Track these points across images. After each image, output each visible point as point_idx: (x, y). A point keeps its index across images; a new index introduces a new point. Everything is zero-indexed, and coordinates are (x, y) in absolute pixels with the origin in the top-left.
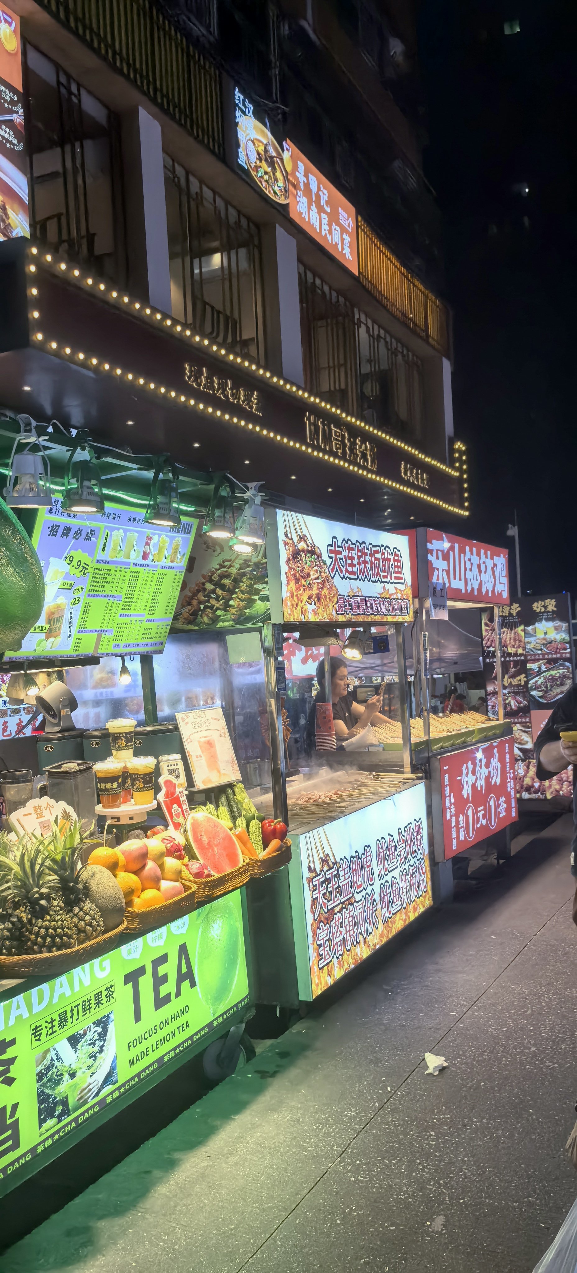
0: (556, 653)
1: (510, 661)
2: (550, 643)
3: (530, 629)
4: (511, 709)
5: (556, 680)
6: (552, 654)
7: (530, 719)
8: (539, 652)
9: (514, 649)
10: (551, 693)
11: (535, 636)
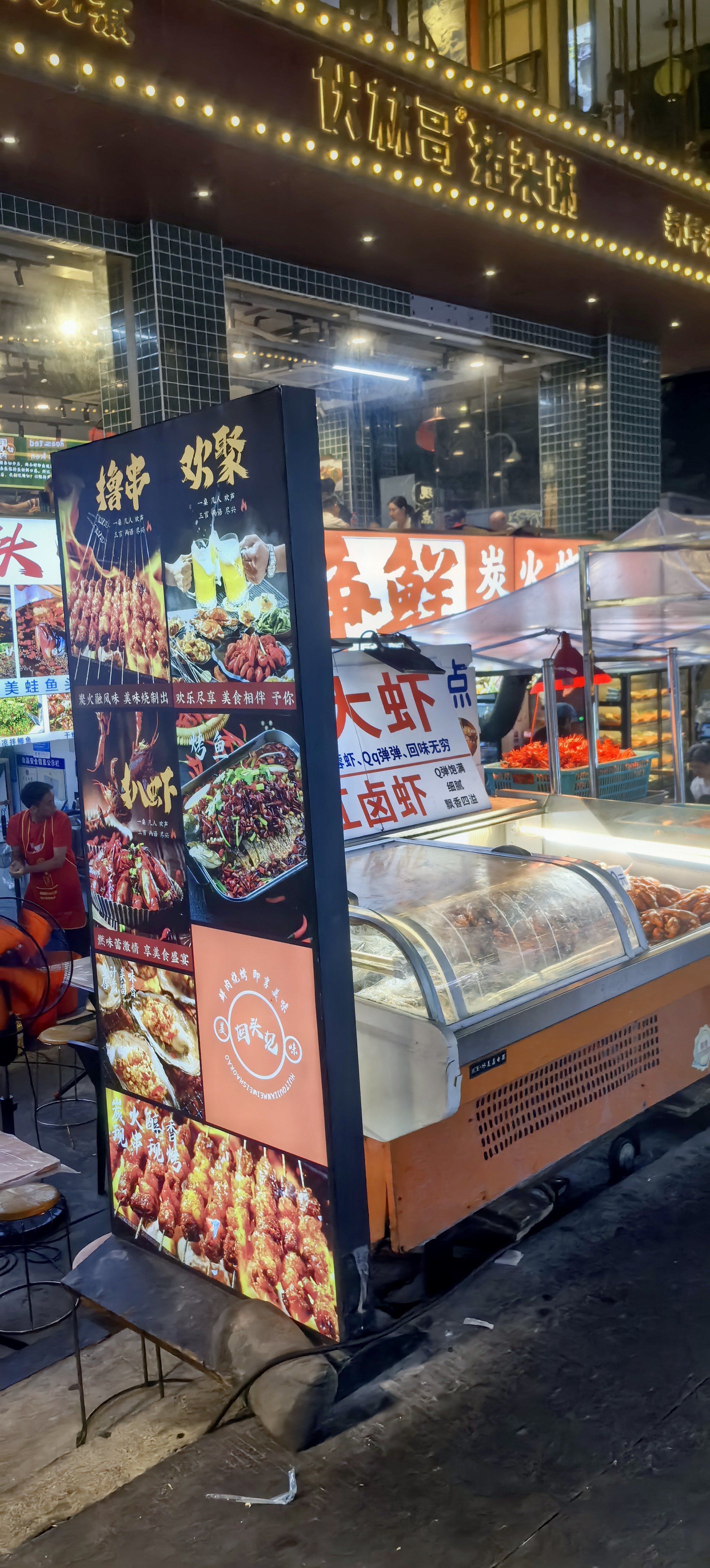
0: (255, 684)
1: (134, 707)
2: (234, 636)
3: (176, 568)
4: (144, 904)
5: (257, 806)
6: (242, 688)
7: (191, 959)
8: (206, 676)
9: (141, 659)
10: (245, 861)
11: (193, 603)
